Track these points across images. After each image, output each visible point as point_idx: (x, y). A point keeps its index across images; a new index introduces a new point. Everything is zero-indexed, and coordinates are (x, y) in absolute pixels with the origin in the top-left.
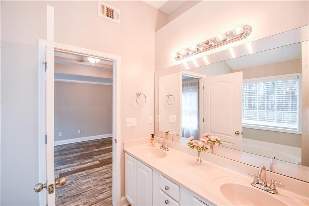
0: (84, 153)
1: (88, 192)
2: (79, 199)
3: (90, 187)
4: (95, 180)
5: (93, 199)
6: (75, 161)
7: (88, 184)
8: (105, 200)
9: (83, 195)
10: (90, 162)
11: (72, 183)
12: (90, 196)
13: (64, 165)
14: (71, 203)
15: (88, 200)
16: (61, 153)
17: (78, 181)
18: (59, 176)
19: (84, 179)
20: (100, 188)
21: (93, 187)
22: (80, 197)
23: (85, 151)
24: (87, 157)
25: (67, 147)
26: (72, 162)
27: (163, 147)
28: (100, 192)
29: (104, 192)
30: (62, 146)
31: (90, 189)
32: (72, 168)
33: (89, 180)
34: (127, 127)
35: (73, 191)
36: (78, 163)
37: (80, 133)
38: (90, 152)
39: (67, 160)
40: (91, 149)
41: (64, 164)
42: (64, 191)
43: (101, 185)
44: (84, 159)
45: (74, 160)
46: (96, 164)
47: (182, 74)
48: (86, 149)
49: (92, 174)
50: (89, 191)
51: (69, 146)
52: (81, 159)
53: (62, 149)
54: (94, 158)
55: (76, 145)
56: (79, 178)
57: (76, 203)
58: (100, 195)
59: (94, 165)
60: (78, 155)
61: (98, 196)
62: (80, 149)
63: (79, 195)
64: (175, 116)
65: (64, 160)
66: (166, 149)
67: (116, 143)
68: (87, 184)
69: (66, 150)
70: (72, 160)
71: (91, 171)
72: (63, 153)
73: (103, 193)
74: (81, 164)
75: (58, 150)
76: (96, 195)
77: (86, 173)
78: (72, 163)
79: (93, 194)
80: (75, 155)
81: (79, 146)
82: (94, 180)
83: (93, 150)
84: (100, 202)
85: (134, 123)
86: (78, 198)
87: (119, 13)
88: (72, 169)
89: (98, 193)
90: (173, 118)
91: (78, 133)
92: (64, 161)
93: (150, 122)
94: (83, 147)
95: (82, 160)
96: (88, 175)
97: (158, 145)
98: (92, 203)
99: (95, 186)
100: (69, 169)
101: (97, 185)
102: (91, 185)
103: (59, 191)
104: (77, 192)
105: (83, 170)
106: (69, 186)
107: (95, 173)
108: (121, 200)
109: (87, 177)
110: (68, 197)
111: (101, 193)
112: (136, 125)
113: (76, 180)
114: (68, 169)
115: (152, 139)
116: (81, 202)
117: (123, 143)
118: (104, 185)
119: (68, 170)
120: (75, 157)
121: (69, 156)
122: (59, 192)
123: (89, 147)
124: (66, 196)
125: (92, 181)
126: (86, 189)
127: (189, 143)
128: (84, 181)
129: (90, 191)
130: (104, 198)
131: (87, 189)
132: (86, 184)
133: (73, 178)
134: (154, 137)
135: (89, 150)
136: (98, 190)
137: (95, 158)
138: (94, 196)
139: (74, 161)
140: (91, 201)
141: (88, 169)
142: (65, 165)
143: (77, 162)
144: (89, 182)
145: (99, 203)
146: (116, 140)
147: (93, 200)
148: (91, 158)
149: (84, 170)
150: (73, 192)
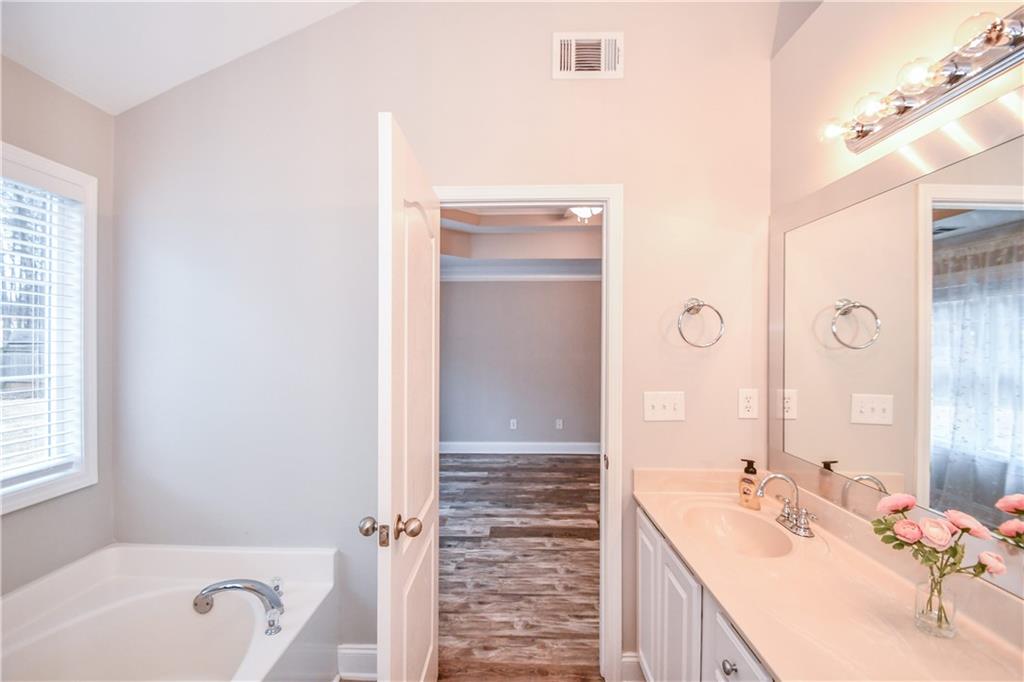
0: (563, 487)
1: (543, 598)
2: (518, 610)
3: (553, 587)
4: (572, 572)
5: (552, 624)
6: (537, 504)
7: (551, 577)
8: (582, 641)
9: (530, 602)
10: (571, 517)
11: (512, 560)
12: (547, 610)
13: (507, 506)
14: (497, 612)
15: (538, 619)
16: (509, 475)
17: (529, 558)
18: (491, 532)
19: (545, 560)
20: (578, 600)
21: (560, 590)
22: (522, 603)
23: (569, 481)
24: (568, 501)
25: (526, 462)
26: (528, 504)
27: (792, 519)
28: (575, 611)
29: (587, 617)
30: (517, 456)
31: (551, 592)
32: (524, 520)
33: (556, 565)
34: (645, 421)
35: (509, 581)
36: (542, 511)
37: (561, 427)
38: (579, 488)
39: (519, 496)
40: (584, 481)
41: (509, 504)
42: (491, 573)
43: (584, 594)
44: (559, 503)
45: (531, 501)
46: (586, 527)
47: (934, 201)
48: (571, 476)
49: (568, 553)
50: (548, 598)
51: (533, 460)
52: (552, 502)
53: (515, 464)
54: (586, 507)
55: (550, 460)
56: (533, 553)
57: (508, 614)
58: (574, 620)
59: (579, 529)
60: (547, 490)
61: (568, 621)
62: (557, 475)
63: (520, 597)
64: (891, 396)
65: (511, 494)
66: (802, 532)
67: (607, 468)
68: (548, 575)
69: (523, 470)
70: (530, 499)
71: (568, 543)
72: (515, 475)
73: (581, 617)
74: (548, 516)
75: (505, 465)
76: (563, 614)
77: (554, 545)
78: (529, 508)
79: (555, 610)
80: (540, 487)
81: (555, 466)
82: (568, 571)
83: (591, 485)
84: (568, 641)
85: (675, 409)
86: (516, 605)
87: (620, 45)
88: (522, 523)
89: (568, 611)
90: (874, 407)
91: (558, 427)
92: (510, 497)
93: (743, 414)
94: (565, 471)
95: (553, 505)
96: (557, 552)
97: (772, 507)
98: (544, 633)
99: (567, 588)
100: (517, 523)
101: (572, 588)
102: (557, 583)
103: (481, 570)
104: (520, 587)
105: (549, 533)
106: (504, 565)
107: (576, 554)
108: (624, 660)
109: (555, 556)
110: (494, 593)
111: (577, 617)
112: (683, 419)
113: (525, 556)
114: (514, 520)
115: (744, 480)
116: (519, 617)
117: (633, 472)
118: (592, 597)
119: (512, 523)
120: (538, 493)
121: (525, 488)
122: (479, 573)
123: (580, 473)
124: (491, 588)
125: (562, 572)
126: (542, 588)
127: (879, 521)
128: (543, 565)
129: (551, 597)
130: (581, 632)
131: (544, 590)
132: (546, 573)
133: (520, 548)
134: (754, 472)
135: (580, 481)
136: (571, 604)
137: (590, 509)
138: (557, 616)
139: (533, 503)
140: (545, 627)
141: (561, 536)
142: (511, 510)
143: (538, 508)
144: (555, 571)
145: (564, 641)
146: (606, 459)
147: (549, 626)
148: (578, 507)
149: (549, 535)
150: (510, 585)
